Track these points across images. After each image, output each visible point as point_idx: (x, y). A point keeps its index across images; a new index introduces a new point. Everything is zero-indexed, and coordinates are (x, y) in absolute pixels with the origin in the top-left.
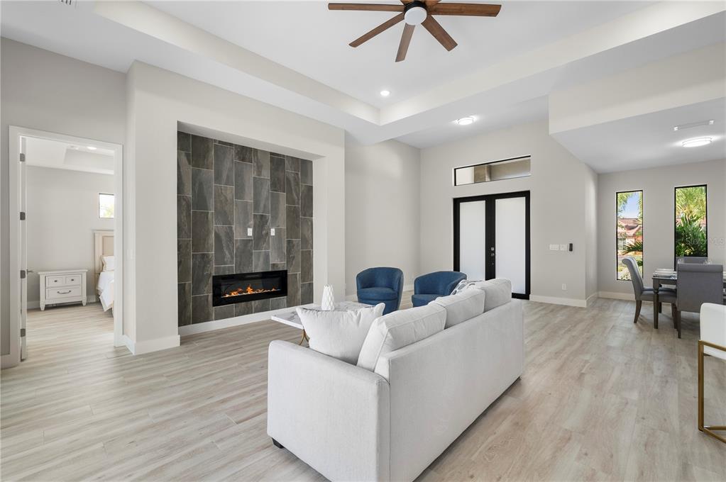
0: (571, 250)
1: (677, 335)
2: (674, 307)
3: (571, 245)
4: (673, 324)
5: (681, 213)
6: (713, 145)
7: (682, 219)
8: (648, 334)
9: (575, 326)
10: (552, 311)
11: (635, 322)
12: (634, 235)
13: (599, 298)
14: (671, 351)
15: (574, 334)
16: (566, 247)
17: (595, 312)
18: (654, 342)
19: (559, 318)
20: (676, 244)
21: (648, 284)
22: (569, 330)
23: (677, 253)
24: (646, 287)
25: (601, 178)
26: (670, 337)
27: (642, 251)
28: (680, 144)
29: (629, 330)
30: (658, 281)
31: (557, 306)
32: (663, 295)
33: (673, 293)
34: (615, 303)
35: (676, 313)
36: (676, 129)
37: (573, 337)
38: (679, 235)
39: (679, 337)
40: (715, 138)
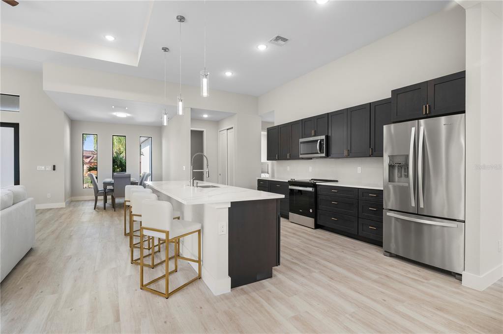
0: (54, 169)
1: (114, 210)
2: (112, 197)
3: (54, 166)
4: (112, 206)
5: (115, 150)
6: (128, 118)
7: (116, 152)
8: (101, 213)
9: (60, 217)
10: (41, 213)
11: (95, 209)
12: (89, 162)
13: (72, 201)
14: (112, 217)
15: (60, 221)
16: (51, 168)
17: (71, 209)
18: (104, 215)
19: (48, 215)
20: (113, 166)
21: (101, 188)
22: (57, 220)
23: (114, 171)
24: (99, 189)
25: (73, 123)
26: (111, 212)
27: (97, 170)
28: (115, 114)
29: (92, 213)
30: (106, 184)
31: (44, 210)
32: (108, 192)
33: (112, 190)
34: (82, 202)
35: (113, 199)
36: (113, 107)
37: (61, 222)
38: (114, 161)
39: (115, 211)
40: (129, 115)
